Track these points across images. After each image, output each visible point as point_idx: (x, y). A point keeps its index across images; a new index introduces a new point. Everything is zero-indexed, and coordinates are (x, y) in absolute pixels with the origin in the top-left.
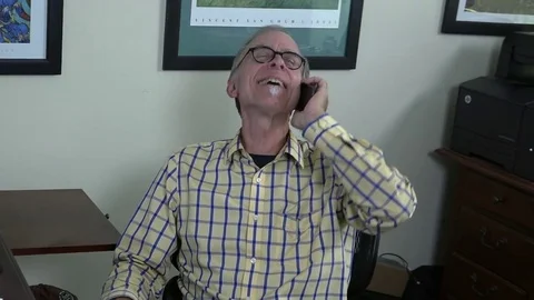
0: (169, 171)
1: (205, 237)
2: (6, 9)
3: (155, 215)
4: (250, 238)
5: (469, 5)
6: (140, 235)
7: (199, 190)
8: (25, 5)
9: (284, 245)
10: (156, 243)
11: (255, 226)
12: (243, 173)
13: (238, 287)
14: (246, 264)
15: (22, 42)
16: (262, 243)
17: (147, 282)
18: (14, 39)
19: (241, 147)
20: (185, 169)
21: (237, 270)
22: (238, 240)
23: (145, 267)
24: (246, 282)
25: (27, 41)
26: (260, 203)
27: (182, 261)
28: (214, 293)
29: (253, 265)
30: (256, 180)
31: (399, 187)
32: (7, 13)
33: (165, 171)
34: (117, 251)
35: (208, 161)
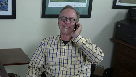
0: (42, 44)
1: (51, 61)
2: (1, 2)
3: (39, 55)
4: (63, 62)
5: (119, 1)
6: (35, 60)
7: (50, 49)
8: (6, 1)
9: (71, 64)
10: (39, 62)
11: (64, 59)
12: (61, 45)
13: (59, 74)
14: (61, 68)
15: (6, 11)
16: (66, 63)
17: (37, 72)
18: (4, 10)
19: (60, 39)
20: (46, 43)
21: (59, 70)
22: (59, 62)
23: (37, 69)
24: (61, 73)
25: (7, 10)
26: (65, 53)
27: (45, 67)
28: (54, 76)
29: (63, 69)
30: (64, 47)
31: (98, 54)
32: (2, 3)
33: (41, 43)
34: (29, 64)
35: (52, 41)
